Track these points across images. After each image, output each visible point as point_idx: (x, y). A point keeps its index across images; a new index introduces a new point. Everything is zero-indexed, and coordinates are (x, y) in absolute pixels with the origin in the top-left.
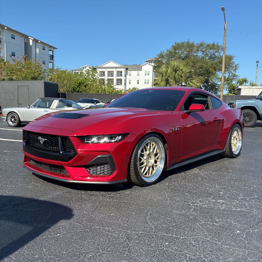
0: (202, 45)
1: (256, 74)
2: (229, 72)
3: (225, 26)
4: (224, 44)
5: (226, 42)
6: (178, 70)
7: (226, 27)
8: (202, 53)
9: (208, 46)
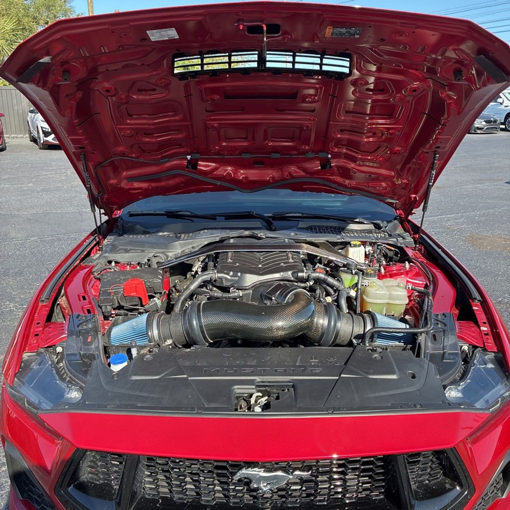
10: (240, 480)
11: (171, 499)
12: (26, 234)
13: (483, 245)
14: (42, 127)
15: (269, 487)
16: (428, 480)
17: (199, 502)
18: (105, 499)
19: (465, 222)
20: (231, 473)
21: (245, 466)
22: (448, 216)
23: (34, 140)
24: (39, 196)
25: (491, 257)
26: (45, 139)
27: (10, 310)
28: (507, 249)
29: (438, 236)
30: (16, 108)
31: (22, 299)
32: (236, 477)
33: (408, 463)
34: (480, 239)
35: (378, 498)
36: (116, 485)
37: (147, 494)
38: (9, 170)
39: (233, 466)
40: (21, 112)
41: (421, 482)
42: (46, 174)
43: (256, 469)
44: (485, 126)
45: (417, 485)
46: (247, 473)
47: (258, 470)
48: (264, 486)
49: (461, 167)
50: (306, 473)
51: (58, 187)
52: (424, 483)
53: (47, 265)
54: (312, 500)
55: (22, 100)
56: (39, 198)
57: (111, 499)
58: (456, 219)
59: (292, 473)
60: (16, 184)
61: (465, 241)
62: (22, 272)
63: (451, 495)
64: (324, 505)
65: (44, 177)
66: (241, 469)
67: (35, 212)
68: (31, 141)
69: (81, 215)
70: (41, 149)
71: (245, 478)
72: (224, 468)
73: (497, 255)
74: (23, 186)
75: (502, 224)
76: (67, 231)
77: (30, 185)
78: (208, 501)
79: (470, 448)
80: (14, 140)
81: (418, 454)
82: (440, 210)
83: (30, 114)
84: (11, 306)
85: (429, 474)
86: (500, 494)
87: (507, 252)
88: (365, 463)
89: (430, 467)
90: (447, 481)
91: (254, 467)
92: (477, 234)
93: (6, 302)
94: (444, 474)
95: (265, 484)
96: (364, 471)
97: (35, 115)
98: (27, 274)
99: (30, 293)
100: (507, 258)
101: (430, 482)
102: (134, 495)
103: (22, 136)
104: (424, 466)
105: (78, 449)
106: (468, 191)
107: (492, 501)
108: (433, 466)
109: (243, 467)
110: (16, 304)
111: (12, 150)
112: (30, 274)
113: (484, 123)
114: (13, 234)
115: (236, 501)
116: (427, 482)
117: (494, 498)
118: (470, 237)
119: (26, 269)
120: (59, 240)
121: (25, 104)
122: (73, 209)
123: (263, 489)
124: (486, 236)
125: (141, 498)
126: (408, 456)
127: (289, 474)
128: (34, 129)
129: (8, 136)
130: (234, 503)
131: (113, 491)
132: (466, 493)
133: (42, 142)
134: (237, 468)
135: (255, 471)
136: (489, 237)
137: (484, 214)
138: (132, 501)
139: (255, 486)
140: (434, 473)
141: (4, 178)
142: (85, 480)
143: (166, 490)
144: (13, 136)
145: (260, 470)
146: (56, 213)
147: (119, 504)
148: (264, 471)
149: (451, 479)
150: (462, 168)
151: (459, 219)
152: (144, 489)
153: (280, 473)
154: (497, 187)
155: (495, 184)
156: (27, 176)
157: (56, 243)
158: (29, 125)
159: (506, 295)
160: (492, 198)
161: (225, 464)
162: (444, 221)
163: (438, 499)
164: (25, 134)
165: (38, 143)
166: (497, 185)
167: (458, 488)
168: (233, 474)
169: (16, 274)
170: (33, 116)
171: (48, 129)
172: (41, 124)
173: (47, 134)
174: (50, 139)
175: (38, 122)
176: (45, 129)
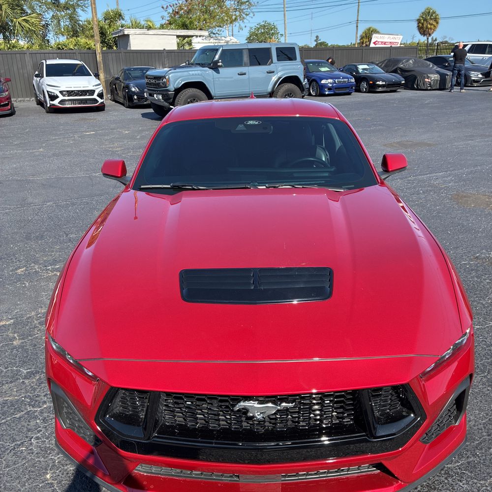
10: (239, 410)
11: (186, 425)
12: (42, 199)
13: (467, 203)
14: (48, 91)
15: (262, 415)
16: (389, 409)
17: (207, 427)
18: (134, 425)
19: (452, 180)
20: (232, 405)
21: (243, 399)
22: (437, 174)
23: (41, 103)
24: (50, 161)
25: (474, 214)
26: (52, 102)
27: (36, 271)
28: (489, 206)
29: (426, 195)
30: (21, 71)
31: (45, 261)
32: (237, 408)
33: (372, 396)
34: (465, 197)
35: (349, 423)
36: (142, 415)
37: (166, 422)
38: (19, 135)
39: (233, 400)
40: (26, 75)
41: (383, 410)
42: (55, 139)
43: (251, 402)
44: (481, 78)
45: (380, 413)
46: (244, 405)
47: (253, 402)
48: (258, 415)
49: (454, 122)
50: (290, 405)
51: (67, 152)
52: (386, 411)
53: (64, 228)
54: (296, 425)
55: (27, 64)
56: (50, 163)
57: (139, 426)
58: (444, 177)
59: (280, 404)
60: (27, 150)
61: (451, 199)
62: (42, 236)
63: (407, 421)
64: (306, 429)
65: (53, 141)
66: (240, 402)
67: (48, 177)
68: (38, 104)
69: (91, 179)
70: (47, 112)
71: (243, 409)
72: (227, 401)
73: (480, 213)
74: (34, 151)
75: (488, 182)
76: (80, 195)
77: (41, 150)
78: (215, 427)
79: (423, 384)
80: (22, 104)
81: (380, 389)
82: (429, 168)
83: (35, 78)
84: (36, 267)
85: (390, 404)
86: (454, 422)
87: (489, 209)
88: (337, 397)
89: (390, 399)
90: (404, 410)
91: (250, 401)
92: (462, 192)
93: (31, 264)
94: (402, 405)
95: (259, 414)
96: (337, 402)
97: (40, 80)
98: (47, 238)
99: (51, 255)
100: (488, 215)
101: (390, 411)
102: (157, 422)
103: (28, 99)
104: (385, 398)
105: (112, 387)
106: (459, 148)
107: (447, 427)
108: (393, 398)
109: (241, 401)
110: (40, 266)
111: (21, 114)
112: (50, 237)
113: (480, 76)
114: (30, 200)
115: (236, 427)
116: (388, 411)
117: (449, 424)
118: (456, 195)
119: (46, 233)
120: (73, 204)
121: (30, 68)
122: (83, 174)
123: (257, 417)
124: (471, 194)
125: (162, 425)
126: (372, 391)
127: (277, 406)
128: (40, 93)
129: (15, 99)
130: (235, 428)
131: (140, 420)
132: (419, 419)
133: (48, 105)
134: (237, 402)
135: (251, 403)
136: (474, 195)
137: (472, 171)
138: (155, 427)
139: (251, 415)
140: (394, 404)
141: (16, 143)
142: (118, 412)
143: (182, 419)
144: (19, 99)
145: (254, 402)
146: (68, 178)
147: (145, 429)
148: (258, 403)
149: (408, 409)
150: (455, 124)
151: (447, 177)
152: (164, 418)
153: (270, 405)
154: (487, 144)
155: (486, 140)
156: (37, 141)
157: (70, 208)
158: (35, 89)
159: (484, 251)
160: (482, 155)
161: (227, 398)
162: (432, 179)
163: (396, 423)
164: (32, 97)
165: (45, 106)
166: (488, 141)
167: (412, 415)
168: (234, 406)
169: (37, 238)
170: (38, 80)
171: (54, 93)
172: (47, 89)
173: (53, 97)
174: (56, 102)
175: (43, 86)
176: (51, 92)
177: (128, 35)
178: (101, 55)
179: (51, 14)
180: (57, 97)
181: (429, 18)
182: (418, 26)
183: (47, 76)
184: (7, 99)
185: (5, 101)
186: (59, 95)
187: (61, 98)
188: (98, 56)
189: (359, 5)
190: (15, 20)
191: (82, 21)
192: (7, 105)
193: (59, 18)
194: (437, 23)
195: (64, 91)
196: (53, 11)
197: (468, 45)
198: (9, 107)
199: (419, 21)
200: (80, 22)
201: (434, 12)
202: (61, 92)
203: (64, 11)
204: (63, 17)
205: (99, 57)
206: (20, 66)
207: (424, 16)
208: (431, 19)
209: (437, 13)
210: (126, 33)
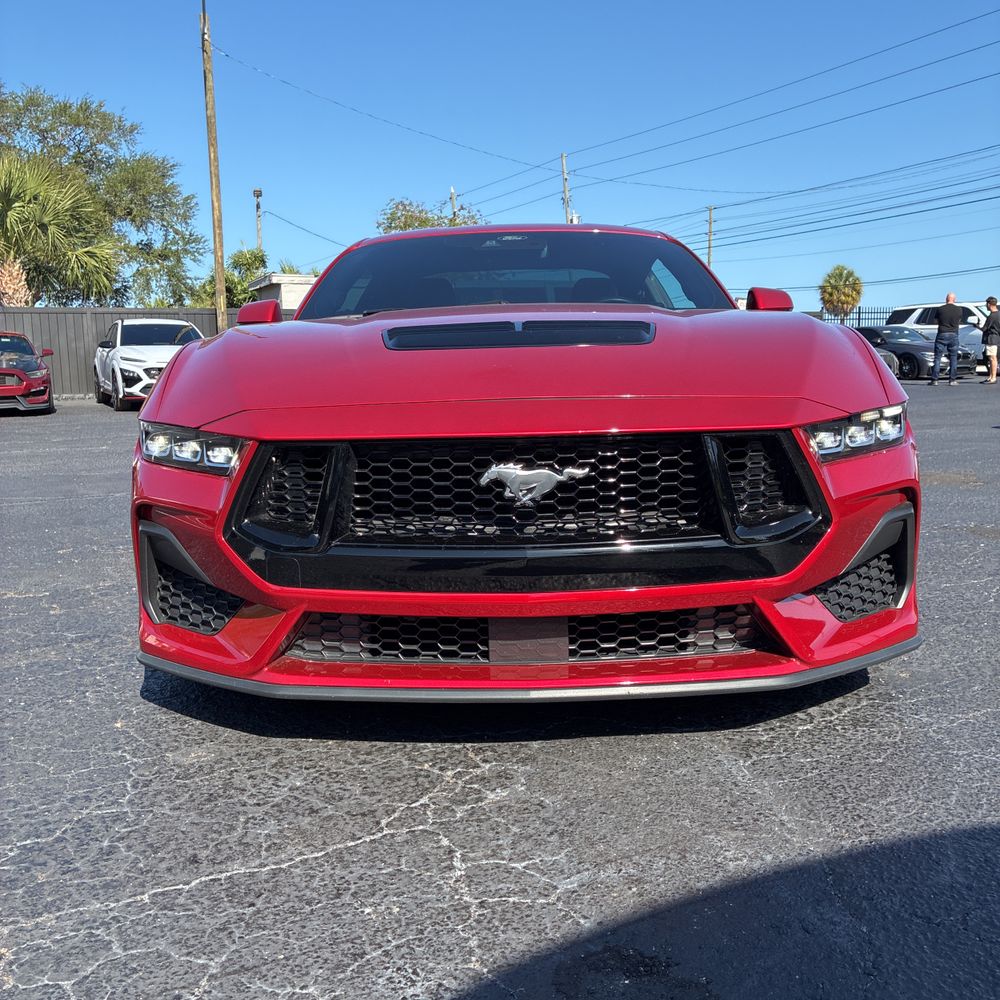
0: (33, 103)
1: (259, 237)
2: (163, 226)
3: (204, 34)
4: (210, 106)
5: (213, 97)
6: (18, 197)
7: (209, 37)
8: (37, 137)
9: (64, 109)
14: (121, 369)
20: (476, 475)
23: (105, 399)
25: (938, 491)
26: (128, 390)
27: (93, 551)
30: (74, 346)
33: (729, 468)
39: (478, 464)
40: (82, 352)
43: (511, 465)
47: (514, 467)
50: (580, 471)
55: (85, 332)
60: (78, 447)
68: (99, 402)
70: (118, 410)
73: (949, 489)
74: (91, 448)
77: (105, 447)
80: (69, 401)
83: (99, 352)
89: (764, 482)
90: (790, 508)
93: (84, 545)
95: (525, 491)
97: (108, 353)
103: (82, 395)
108: (769, 483)
110: (102, 546)
111: (66, 412)
112: (120, 522)
114: (82, 491)
121: (91, 339)
123: (521, 500)
126: (728, 456)
128: (107, 377)
132: (818, 518)
133: (121, 396)
135: (510, 468)
139: (512, 494)
140: (772, 497)
142: (268, 518)
144: (65, 396)
145: (516, 467)
148: (522, 468)
149: (796, 504)
156: (97, 438)
158: (96, 374)
164: (88, 392)
165: (114, 401)
170: (105, 354)
171: (133, 372)
172: (119, 365)
173: (131, 380)
174: (136, 390)
175: (114, 362)
176: (130, 372)
177: (278, 286)
178: (225, 317)
179: (135, 266)
180: (139, 379)
181: (842, 283)
182: (822, 299)
183: (122, 344)
184: (44, 382)
185: (39, 385)
186: (143, 375)
187: (146, 380)
188: (219, 319)
189: (709, 253)
190: (70, 253)
191: (190, 279)
192: (42, 393)
193: (148, 275)
194: (858, 293)
195: (153, 369)
196: (139, 262)
197: (915, 310)
198: (46, 397)
199: (823, 289)
200: (188, 281)
201: (850, 274)
202: (147, 371)
203: (158, 263)
204: (156, 272)
205: (223, 320)
206: (71, 335)
207: (832, 281)
208: (845, 286)
209: (856, 274)
210: (275, 280)
